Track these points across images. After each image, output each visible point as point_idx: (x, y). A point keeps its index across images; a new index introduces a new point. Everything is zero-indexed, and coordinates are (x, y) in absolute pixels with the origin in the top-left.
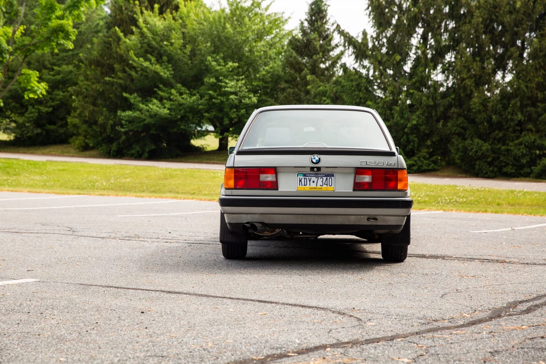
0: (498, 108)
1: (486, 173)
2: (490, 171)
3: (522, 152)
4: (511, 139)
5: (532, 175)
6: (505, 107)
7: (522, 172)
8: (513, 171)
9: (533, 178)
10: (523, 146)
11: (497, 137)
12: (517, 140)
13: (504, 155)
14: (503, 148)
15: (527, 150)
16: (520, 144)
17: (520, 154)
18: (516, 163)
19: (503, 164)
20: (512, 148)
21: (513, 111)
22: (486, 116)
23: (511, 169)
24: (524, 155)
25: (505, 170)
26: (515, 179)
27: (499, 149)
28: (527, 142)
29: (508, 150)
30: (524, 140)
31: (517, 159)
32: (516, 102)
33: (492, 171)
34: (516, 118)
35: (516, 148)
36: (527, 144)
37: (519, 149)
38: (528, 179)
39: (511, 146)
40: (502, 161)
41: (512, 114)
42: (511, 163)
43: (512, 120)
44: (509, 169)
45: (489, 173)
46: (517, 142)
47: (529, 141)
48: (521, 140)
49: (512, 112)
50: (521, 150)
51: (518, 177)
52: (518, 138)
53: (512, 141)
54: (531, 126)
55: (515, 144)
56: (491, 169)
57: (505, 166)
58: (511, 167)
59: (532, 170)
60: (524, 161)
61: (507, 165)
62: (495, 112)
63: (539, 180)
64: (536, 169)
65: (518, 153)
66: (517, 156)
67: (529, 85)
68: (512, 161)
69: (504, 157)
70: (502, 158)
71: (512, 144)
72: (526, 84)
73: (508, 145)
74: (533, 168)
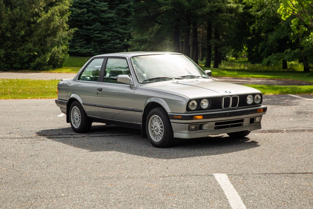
0: (9, 27)
1: (3, 68)
2: (5, 67)
4: (17, 46)
5: (30, 68)
6: (14, 27)
7: (24, 67)
8: (20, 66)
9: (31, 70)
10: (25, 51)
11: (9, 46)
12: (20, 47)
13: (14, 57)
14: (13, 52)
15: (28, 53)
16: (23, 49)
18: (21, 61)
19: (13, 62)
20: (19, 52)
23: (19, 65)
24: (26, 56)
25: (14, 66)
26: (20, 71)
27: (10, 52)
28: (27, 48)
29: (15, 53)
31: (22, 59)
33: (7, 67)
34: (20, 34)
35: (21, 52)
36: (27, 50)
37: (23, 53)
38: (28, 71)
39: (17, 51)
40: (12, 60)
41: (18, 32)
43: (18, 35)
44: (17, 65)
45: (5, 68)
46: (21, 48)
47: (29, 48)
48: (23, 47)
49: (18, 30)
50: (25, 53)
51: (21, 70)
52: (21, 46)
53: (18, 48)
54: (27, 38)
55: (20, 49)
56: (6, 65)
57: (14, 63)
58: (18, 64)
59: (30, 65)
60: (26, 60)
61: (15, 62)
62: (7, 30)
63: (35, 71)
64: (32, 64)
65: (23, 55)
66: (22, 57)
67: (27, 14)
68: (19, 60)
69: (14, 58)
70: (13, 59)
71: (18, 49)
72: (25, 13)
73: (16, 50)
74: (30, 64)
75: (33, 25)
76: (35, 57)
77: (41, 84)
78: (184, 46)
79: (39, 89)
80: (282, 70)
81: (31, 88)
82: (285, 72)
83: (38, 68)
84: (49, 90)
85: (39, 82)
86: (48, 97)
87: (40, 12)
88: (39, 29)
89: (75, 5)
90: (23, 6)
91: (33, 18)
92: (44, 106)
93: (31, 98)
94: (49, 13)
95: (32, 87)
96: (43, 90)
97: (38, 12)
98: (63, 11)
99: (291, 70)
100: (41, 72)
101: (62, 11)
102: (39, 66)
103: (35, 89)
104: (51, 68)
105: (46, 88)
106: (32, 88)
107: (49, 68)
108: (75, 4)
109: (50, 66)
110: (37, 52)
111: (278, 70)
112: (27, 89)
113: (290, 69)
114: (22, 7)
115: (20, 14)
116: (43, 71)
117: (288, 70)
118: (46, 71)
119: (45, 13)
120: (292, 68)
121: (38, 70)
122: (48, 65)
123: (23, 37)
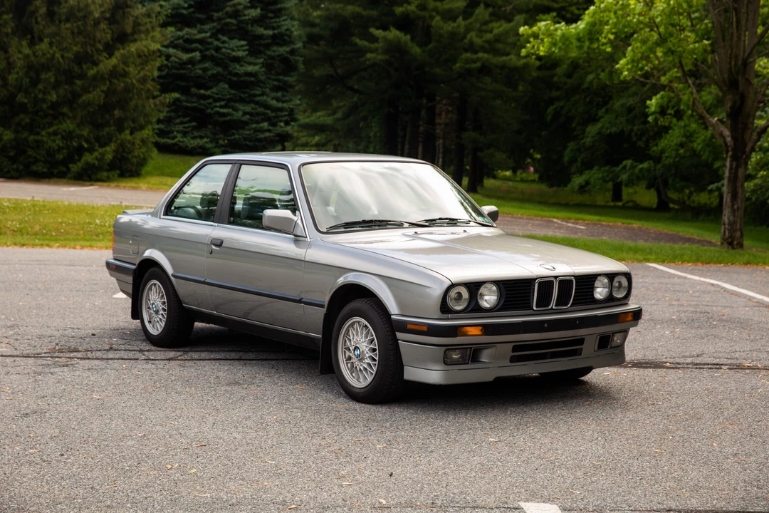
0: (24, 83)
1: (8, 172)
2: (13, 169)
3: (58, 145)
4: (42, 126)
5: (69, 175)
6: (35, 82)
7: (55, 171)
8: (45, 170)
9: (70, 179)
10: (60, 136)
11: (23, 123)
12: (49, 128)
13: (33, 148)
14: (32, 138)
15: (65, 141)
16: (55, 133)
17: (56, 147)
18: (49, 159)
19: (32, 160)
20: (45, 139)
21: (45, 88)
22: (6, 93)
23: (43, 167)
24: (60, 149)
25: (34, 168)
26: (47, 180)
27: (26, 139)
28: (65, 131)
29: (36, 141)
30: (58, 129)
31: (51, 153)
32: (49, 76)
33: (17, 170)
34: (49, 98)
35: (50, 139)
36: (64, 134)
37: (54, 141)
38: (64, 180)
39: (42, 136)
40: (30, 155)
41: (44, 93)
42: (43, 159)
43: (44, 101)
44: (40, 167)
46: (51, 130)
47: (67, 131)
48: (55, 128)
49: (43, 89)
50: (57, 142)
51: (49, 178)
52: (51, 125)
53: (43, 129)
54: (65, 110)
55: (48, 133)
56: (15, 166)
57: (34, 163)
58: (42, 165)
59: (69, 169)
60: (60, 157)
61: (36, 161)
62: (20, 88)
63: (80, 182)
64: (75, 168)
65: (52, 146)
66: (51, 150)
67: (65, 55)
68: (44, 156)
69: (33, 151)
70: (30, 152)
71: (43, 133)
72: (61, 53)
73: (38, 134)
74: (71, 165)
75: (77, 82)
76: (80, 151)
77: (87, 214)
78: (407, 143)
79: (79, 224)
80: (612, 204)
81: (61, 223)
82: (618, 207)
83: (87, 176)
84: (103, 229)
85: (81, 209)
86: (100, 244)
87: (95, 53)
88: (91, 90)
89: (176, 42)
90: (57, 38)
91: (80, 67)
92: (86, 269)
93: (59, 247)
94: (116, 58)
95: (65, 220)
96: (89, 229)
97: (90, 52)
98: (147, 54)
99: (630, 204)
100: (92, 185)
101: (145, 55)
102: (89, 172)
103: (72, 224)
104: (116, 176)
105: (97, 224)
106: (65, 222)
107: (111, 176)
108: (176, 40)
109: (113, 172)
110: (87, 141)
111: (603, 204)
112: (52, 223)
113: (628, 202)
114: (54, 40)
115: (48, 56)
116: (98, 183)
117: (623, 205)
118: (103, 184)
119: (107, 56)
120: (633, 201)
121: (86, 181)
122: (108, 170)
123: (54, 106)
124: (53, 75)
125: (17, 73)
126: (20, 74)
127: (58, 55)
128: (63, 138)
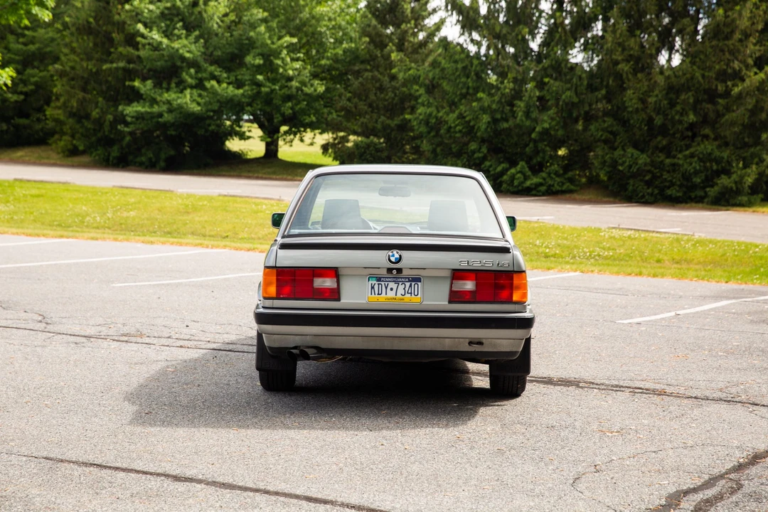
0: (662, 105)
1: (643, 196)
2: (648, 194)
3: (695, 168)
4: (679, 149)
5: (706, 200)
6: (672, 104)
7: (693, 195)
8: (680, 194)
9: (707, 203)
10: (696, 159)
11: (660, 146)
12: (687, 150)
13: (668, 172)
14: (668, 161)
15: (702, 164)
16: (692, 156)
17: (692, 171)
18: (685, 183)
19: (667, 184)
20: (681, 162)
21: (683, 109)
22: (644, 116)
23: (678, 191)
24: (696, 173)
25: (669, 192)
26: (683, 205)
27: (662, 162)
28: (702, 153)
29: (674, 165)
30: (696, 151)
31: (687, 177)
32: (688, 97)
33: (652, 194)
34: (686, 119)
35: (686, 162)
36: (701, 156)
37: (691, 164)
38: (700, 205)
39: (679, 158)
40: (666, 179)
41: (682, 115)
42: (678, 183)
43: (680, 122)
44: (674, 191)
45: (647, 197)
46: (687, 152)
47: (705, 152)
48: (692, 150)
49: (681, 111)
50: (694, 164)
51: (686, 203)
52: (688, 147)
53: (681, 151)
54: (705, 131)
55: (684, 156)
56: (650, 191)
57: (669, 188)
58: (677, 189)
60: (697, 180)
61: (672, 184)
62: (658, 111)
63: (716, 207)
64: (712, 192)
65: (689, 169)
66: (687, 174)
67: (706, 74)
68: (680, 180)
69: (668, 175)
70: (666, 176)
71: (680, 156)
72: (702, 72)
73: (674, 157)
74: (708, 189)
75: (720, 101)
76: (718, 173)
87: (744, 68)
88: (735, 108)
91: (724, 85)
97: (738, 69)
100: (727, 210)
102: (727, 196)
104: (759, 200)
107: (753, 200)
109: (755, 196)
116: (735, 208)
118: (742, 209)
119: (757, 72)
122: (749, 194)
123: (692, 127)
124: (693, 95)
125: (657, 96)
126: (660, 96)
127: (698, 75)
128: (701, 160)
